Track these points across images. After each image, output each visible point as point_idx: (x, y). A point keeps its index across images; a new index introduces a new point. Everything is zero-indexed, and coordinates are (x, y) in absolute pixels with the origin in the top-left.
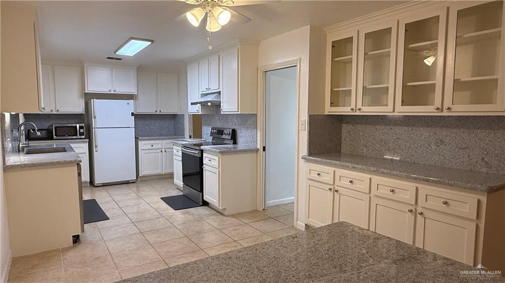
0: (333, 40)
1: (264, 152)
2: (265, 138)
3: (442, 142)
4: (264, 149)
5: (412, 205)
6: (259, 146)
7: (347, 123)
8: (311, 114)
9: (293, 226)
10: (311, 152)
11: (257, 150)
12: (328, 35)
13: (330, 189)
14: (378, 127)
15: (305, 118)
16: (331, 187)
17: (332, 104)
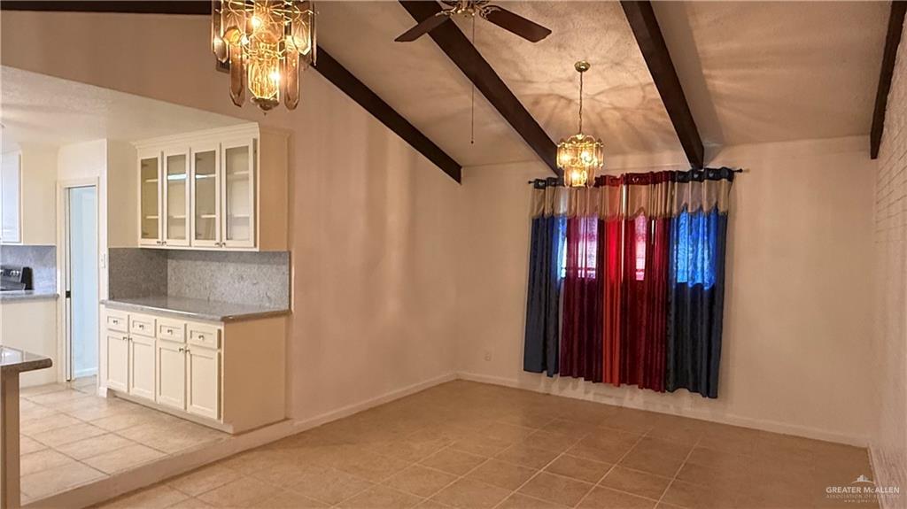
0: (144, 158)
1: (68, 299)
2: (69, 278)
3: (242, 277)
4: (68, 294)
5: (181, 343)
6: (61, 291)
7: (173, 258)
8: (112, 247)
9: (95, 394)
10: (112, 297)
11: (56, 297)
12: (139, 151)
13: (124, 338)
14: (198, 263)
15: (105, 252)
16: (126, 336)
17: (144, 235)
